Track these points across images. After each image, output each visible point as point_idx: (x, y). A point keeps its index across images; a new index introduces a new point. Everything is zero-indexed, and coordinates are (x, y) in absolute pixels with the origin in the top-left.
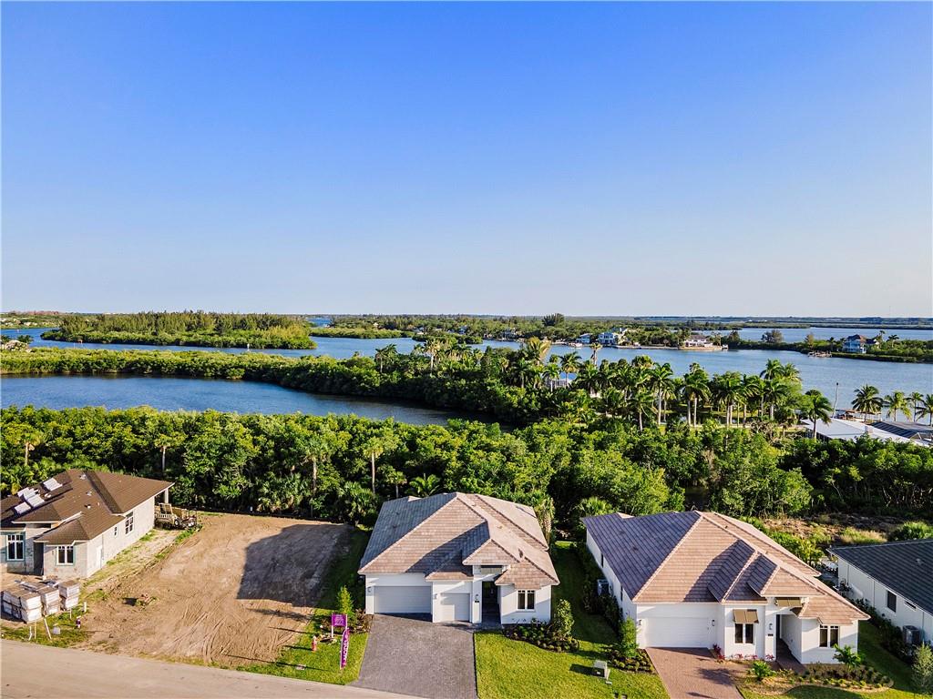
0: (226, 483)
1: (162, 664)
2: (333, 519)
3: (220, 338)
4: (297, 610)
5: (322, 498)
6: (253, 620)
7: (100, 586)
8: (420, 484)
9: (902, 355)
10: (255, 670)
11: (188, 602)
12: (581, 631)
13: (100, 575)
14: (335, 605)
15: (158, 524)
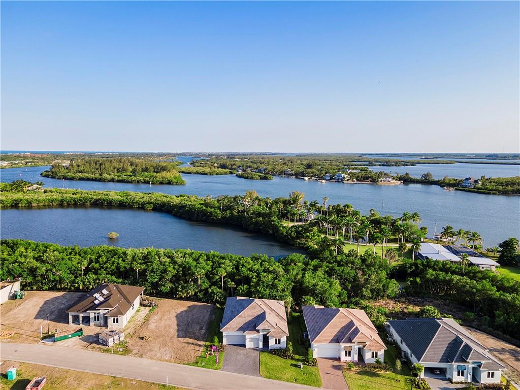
0: (164, 286)
1: (159, 362)
2: (207, 302)
3: (135, 178)
4: (199, 343)
5: (203, 293)
6: (185, 346)
7: (129, 332)
8: (241, 288)
9: (491, 190)
10: (189, 364)
11: (161, 339)
12: (296, 352)
13: (127, 328)
14: (212, 341)
15: (141, 304)
